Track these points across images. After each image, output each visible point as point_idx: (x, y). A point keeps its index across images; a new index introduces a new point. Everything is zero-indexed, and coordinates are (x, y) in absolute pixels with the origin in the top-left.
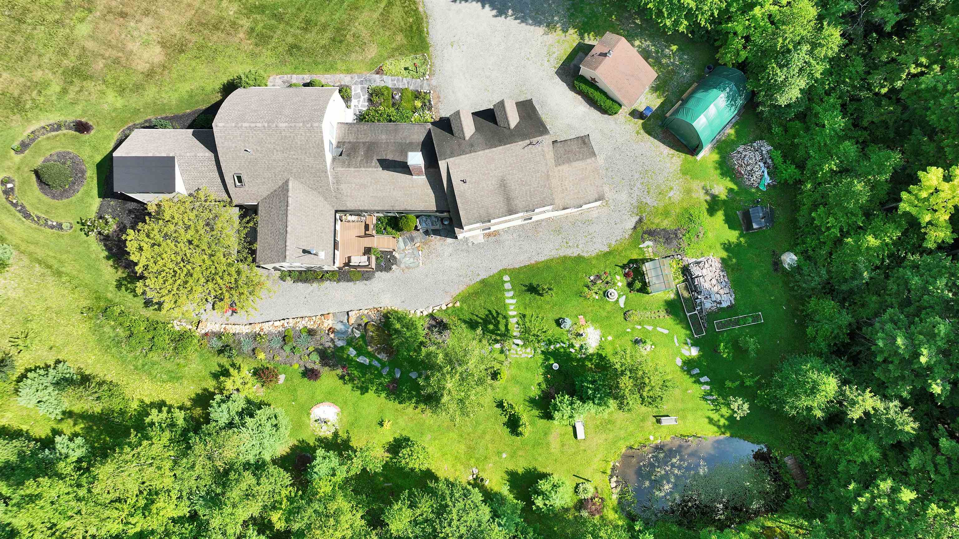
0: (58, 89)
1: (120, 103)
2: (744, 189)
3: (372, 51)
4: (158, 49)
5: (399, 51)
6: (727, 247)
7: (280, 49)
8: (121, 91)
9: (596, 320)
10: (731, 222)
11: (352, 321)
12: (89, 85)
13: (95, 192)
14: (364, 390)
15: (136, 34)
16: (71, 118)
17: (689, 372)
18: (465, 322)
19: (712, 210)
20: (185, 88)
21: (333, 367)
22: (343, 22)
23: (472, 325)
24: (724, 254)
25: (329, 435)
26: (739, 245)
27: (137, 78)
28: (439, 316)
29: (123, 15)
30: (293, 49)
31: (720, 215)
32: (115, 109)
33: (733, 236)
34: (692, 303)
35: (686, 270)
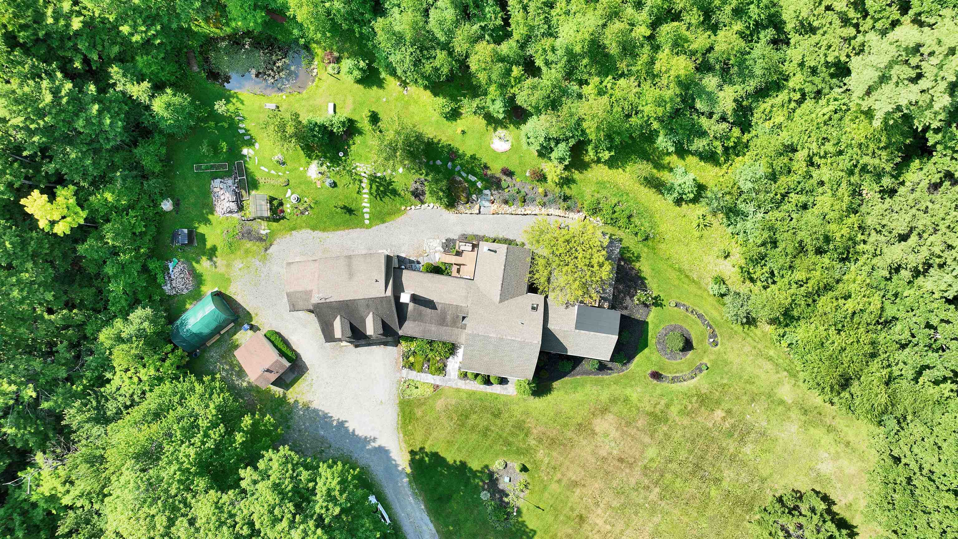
0: (672, 408)
1: (628, 391)
2: (188, 261)
3: (440, 404)
4: (597, 429)
5: (421, 402)
6: (207, 221)
7: (507, 415)
8: (626, 400)
9: (309, 183)
10: (202, 238)
11: (477, 207)
12: (649, 408)
13: (650, 327)
14: (473, 157)
15: (613, 444)
16: (665, 384)
17: (252, 138)
18: (399, 195)
19: (214, 249)
20: (579, 396)
21: (493, 177)
22: (459, 431)
23: (395, 192)
24: (210, 217)
25: (499, 130)
26: (200, 222)
27: (614, 409)
28: (417, 202)
29: (621, 460)
30: (497, 415)
31: (209, 245)
32: (632, 386)
33: (202, 229)
34: (241, 185)
35: (241, 208)
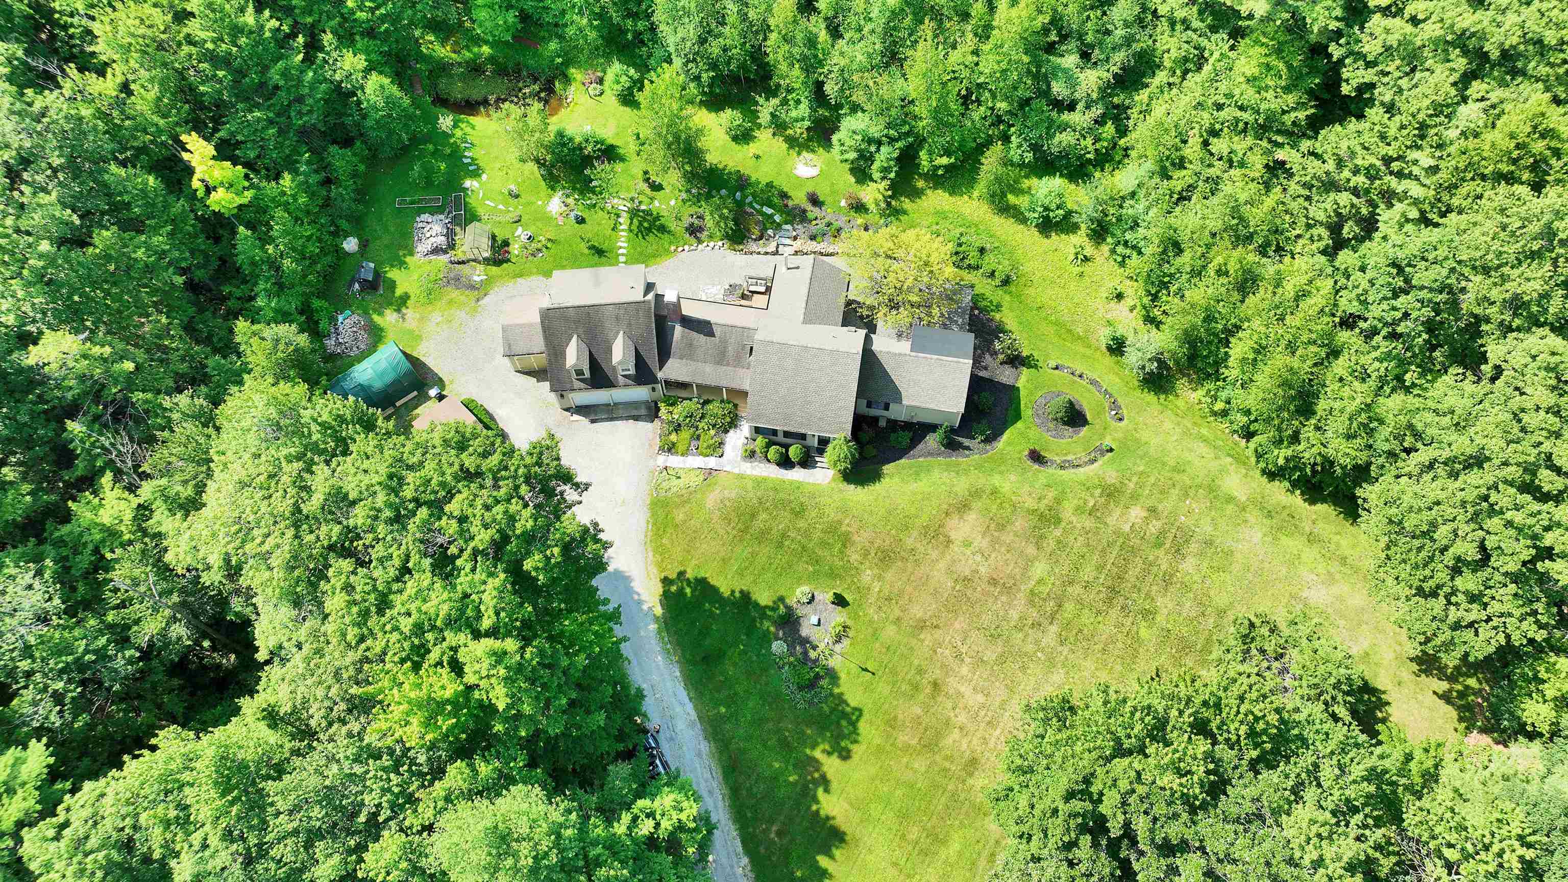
0: (1066, 504)
1: (996, 480)
2: (366, 313)
3: (711, 499)
4: (953, 535)
5: (686, 498)
6: (402, 264)
7: (813, 514)
8: (994, 492)
9: (547, 219)
10: (392, 285)
11: (774, 244)
12: (1030, 503)
13: (1022, 393)
14: (770, 185)
15: (978, 558)
16: (1051, 470)
17: (479, 168)
18: (669, 232)
19: (405, 298)
20: (923, 485)
21: (796, 207)
22: (741, 540)
23: (663, 229)
24: (408, 259)
25: (805, 154)
26: (392, 266)
27: (977, 505)
28: (693, 241)
29: (993, 582)
30: (799, 513)
31: (399, 292)
32: (1001, 473)
33: (393, 274)
34: (455, 220)
35: (452, 246)
